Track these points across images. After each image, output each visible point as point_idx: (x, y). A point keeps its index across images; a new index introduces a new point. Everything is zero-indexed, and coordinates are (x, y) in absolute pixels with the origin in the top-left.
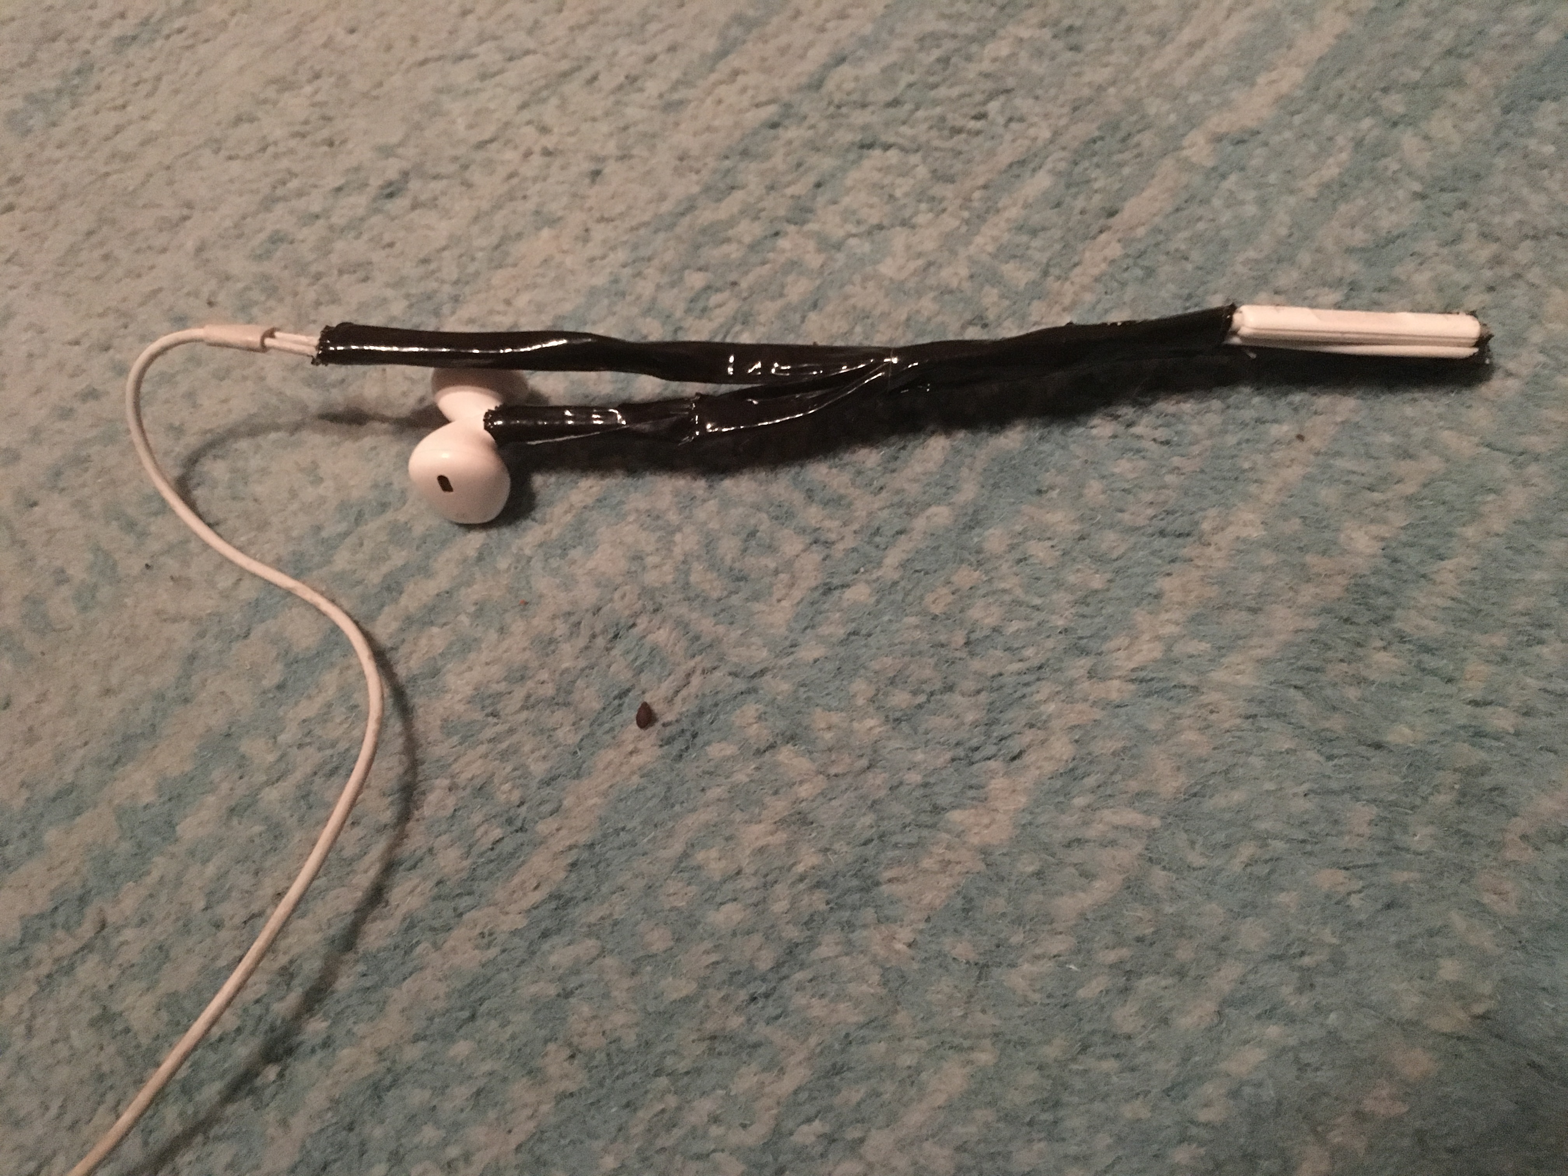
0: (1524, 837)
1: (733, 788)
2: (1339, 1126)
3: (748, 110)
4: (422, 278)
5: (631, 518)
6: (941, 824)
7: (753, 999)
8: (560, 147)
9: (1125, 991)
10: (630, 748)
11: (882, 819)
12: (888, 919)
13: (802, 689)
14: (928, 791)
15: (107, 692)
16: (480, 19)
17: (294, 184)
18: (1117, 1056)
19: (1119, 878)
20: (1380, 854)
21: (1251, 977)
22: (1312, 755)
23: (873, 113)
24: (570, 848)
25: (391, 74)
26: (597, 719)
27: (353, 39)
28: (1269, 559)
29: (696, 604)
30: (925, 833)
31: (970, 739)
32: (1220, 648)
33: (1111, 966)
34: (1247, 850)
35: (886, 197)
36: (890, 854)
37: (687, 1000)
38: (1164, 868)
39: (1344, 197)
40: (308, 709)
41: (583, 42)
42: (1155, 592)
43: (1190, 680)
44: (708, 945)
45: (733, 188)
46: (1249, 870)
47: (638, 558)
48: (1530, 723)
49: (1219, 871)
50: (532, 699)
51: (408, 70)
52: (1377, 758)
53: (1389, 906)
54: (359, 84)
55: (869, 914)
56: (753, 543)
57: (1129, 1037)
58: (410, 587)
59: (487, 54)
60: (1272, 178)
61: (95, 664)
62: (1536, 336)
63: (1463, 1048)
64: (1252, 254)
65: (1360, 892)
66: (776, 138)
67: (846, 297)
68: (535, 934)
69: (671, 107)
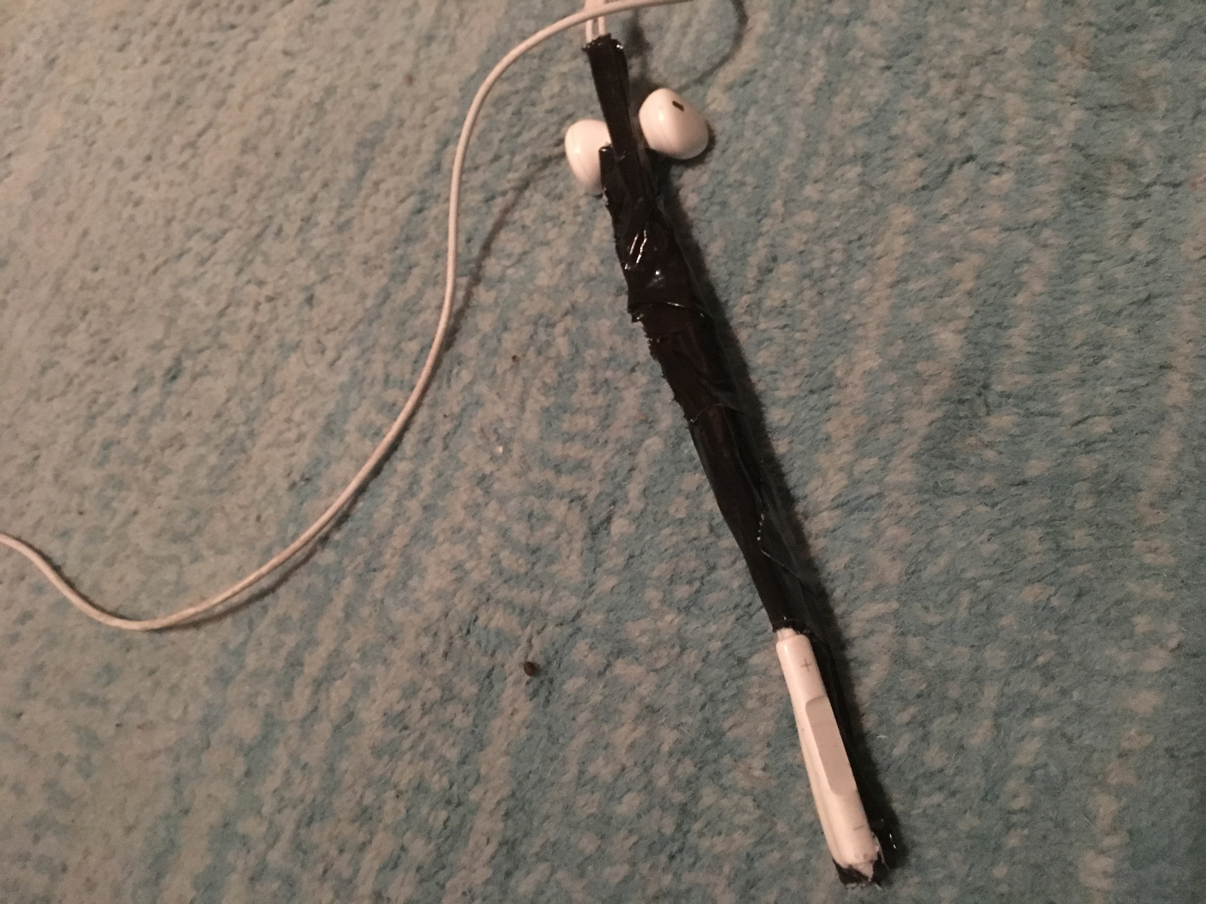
0: (1152, 505)
1: (594, 709)
2: (1112, 771)
3: (397, 208)
4: (221, 429)
5: (441, 539)
6: (749, 671)
7: (672, 857)
8: (278, 290)
9: (925, 738)
10: (510, 710)
11: (706, 685)
12: (740, 756)
13: (612, 614)
14: (729, 650)
15: (129, 829)
16: (182, 221)
17: (102, 399)
18: (941, 789)
19: (886, 658)
20: (1057, 560)
21: (1006, 690)
22: (982, 509)
23: (484, 172)
24: (499, 803)
25: (135, 290)
26: (478, 700)
27: (98, 276)
28: (892, 378)
29: (512, 583)
30: (740, 682)
31: (742, 600)
32: (884, 457)
33: (908, 724)
34: (966, 597)
35: (520, 230)
36: (722, 709)
37: (626, 880)
38: (915, 636)
39: (834, 93)
40: (274, 781)
41: (261, 207)
42: (825, 437)
43: (875, 490)
44: (623, 833)
45: (410, 268)
46: (972, 611)
47: (458, 566)
48: (1120, 420)
49: (953, 621)
50: (428, 706)
51: (147, 281)
52: (1025, 491)
53: (1080, 595)
54: (117, 306)
55: (727, 760)
56: (534, 520)
57: (941, 771)
58: (307, 659)
59: (197, 244)
60: (779, 100)
61: (112, 813)
62: (1010, 133)
63: (1173, 677)
64: (788, 161)
65: (1055, 594)
66: (425, 219)
67: (522, 313)
68: (500, 877)
69: (342, 228)
